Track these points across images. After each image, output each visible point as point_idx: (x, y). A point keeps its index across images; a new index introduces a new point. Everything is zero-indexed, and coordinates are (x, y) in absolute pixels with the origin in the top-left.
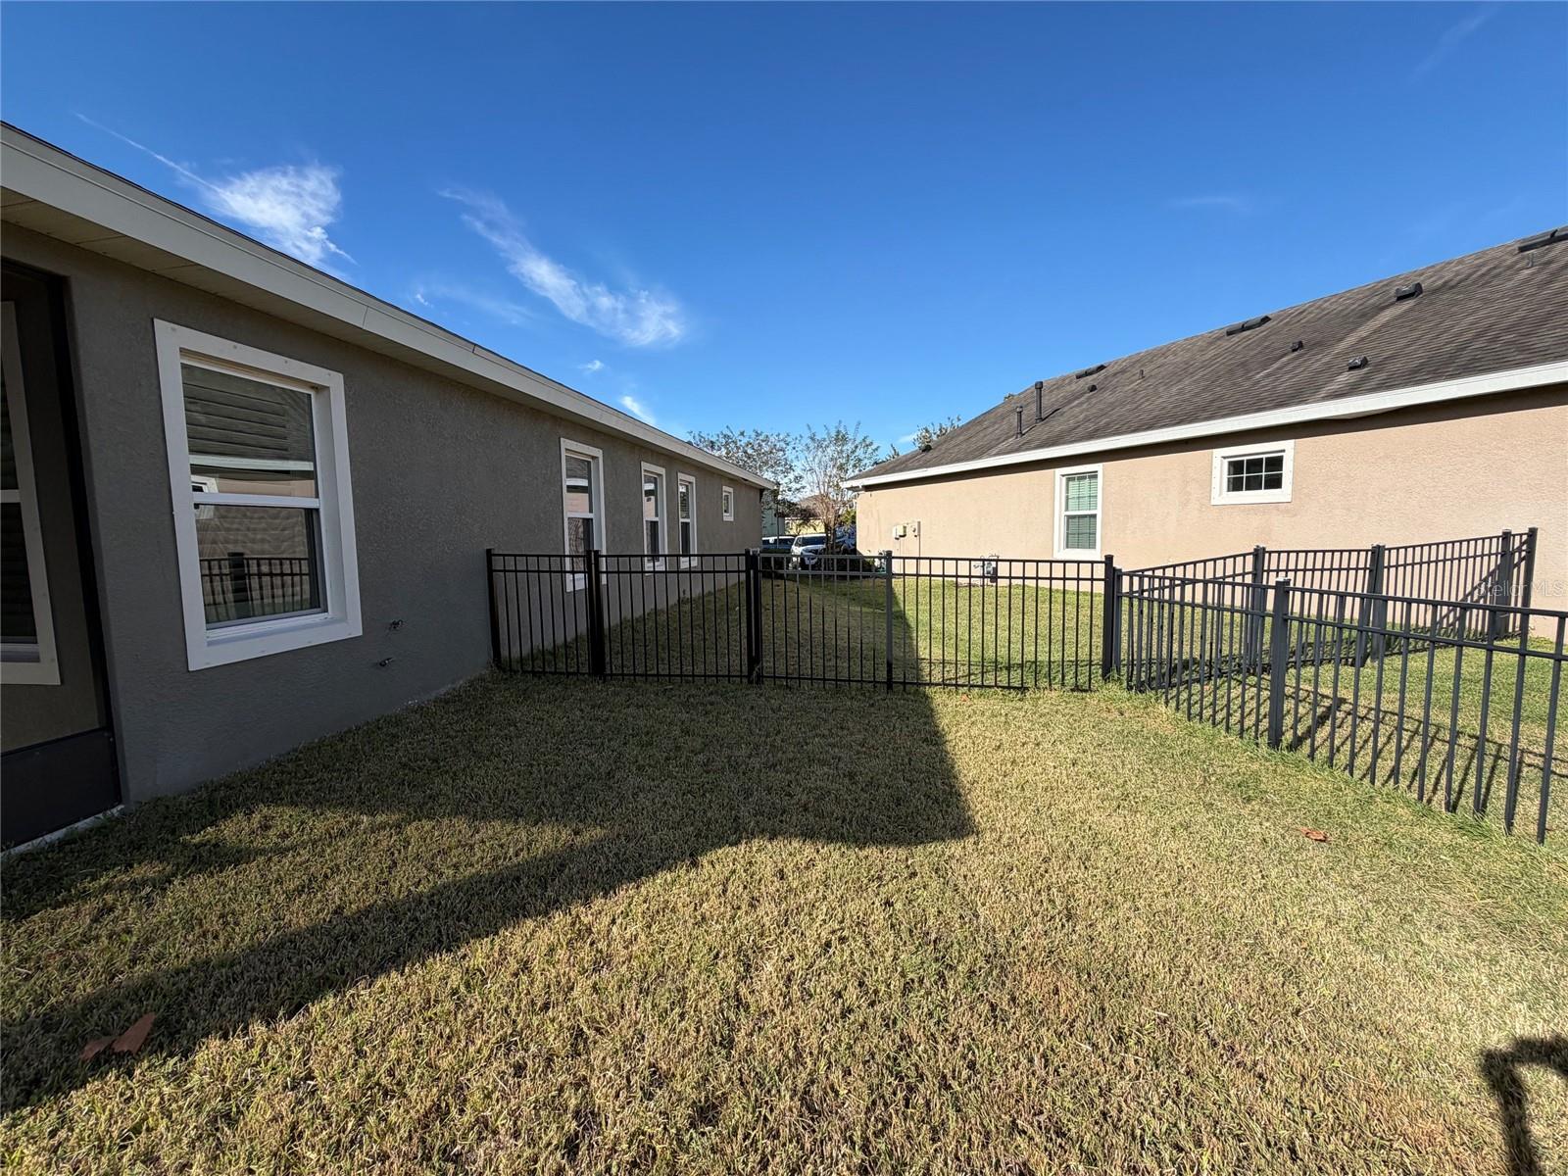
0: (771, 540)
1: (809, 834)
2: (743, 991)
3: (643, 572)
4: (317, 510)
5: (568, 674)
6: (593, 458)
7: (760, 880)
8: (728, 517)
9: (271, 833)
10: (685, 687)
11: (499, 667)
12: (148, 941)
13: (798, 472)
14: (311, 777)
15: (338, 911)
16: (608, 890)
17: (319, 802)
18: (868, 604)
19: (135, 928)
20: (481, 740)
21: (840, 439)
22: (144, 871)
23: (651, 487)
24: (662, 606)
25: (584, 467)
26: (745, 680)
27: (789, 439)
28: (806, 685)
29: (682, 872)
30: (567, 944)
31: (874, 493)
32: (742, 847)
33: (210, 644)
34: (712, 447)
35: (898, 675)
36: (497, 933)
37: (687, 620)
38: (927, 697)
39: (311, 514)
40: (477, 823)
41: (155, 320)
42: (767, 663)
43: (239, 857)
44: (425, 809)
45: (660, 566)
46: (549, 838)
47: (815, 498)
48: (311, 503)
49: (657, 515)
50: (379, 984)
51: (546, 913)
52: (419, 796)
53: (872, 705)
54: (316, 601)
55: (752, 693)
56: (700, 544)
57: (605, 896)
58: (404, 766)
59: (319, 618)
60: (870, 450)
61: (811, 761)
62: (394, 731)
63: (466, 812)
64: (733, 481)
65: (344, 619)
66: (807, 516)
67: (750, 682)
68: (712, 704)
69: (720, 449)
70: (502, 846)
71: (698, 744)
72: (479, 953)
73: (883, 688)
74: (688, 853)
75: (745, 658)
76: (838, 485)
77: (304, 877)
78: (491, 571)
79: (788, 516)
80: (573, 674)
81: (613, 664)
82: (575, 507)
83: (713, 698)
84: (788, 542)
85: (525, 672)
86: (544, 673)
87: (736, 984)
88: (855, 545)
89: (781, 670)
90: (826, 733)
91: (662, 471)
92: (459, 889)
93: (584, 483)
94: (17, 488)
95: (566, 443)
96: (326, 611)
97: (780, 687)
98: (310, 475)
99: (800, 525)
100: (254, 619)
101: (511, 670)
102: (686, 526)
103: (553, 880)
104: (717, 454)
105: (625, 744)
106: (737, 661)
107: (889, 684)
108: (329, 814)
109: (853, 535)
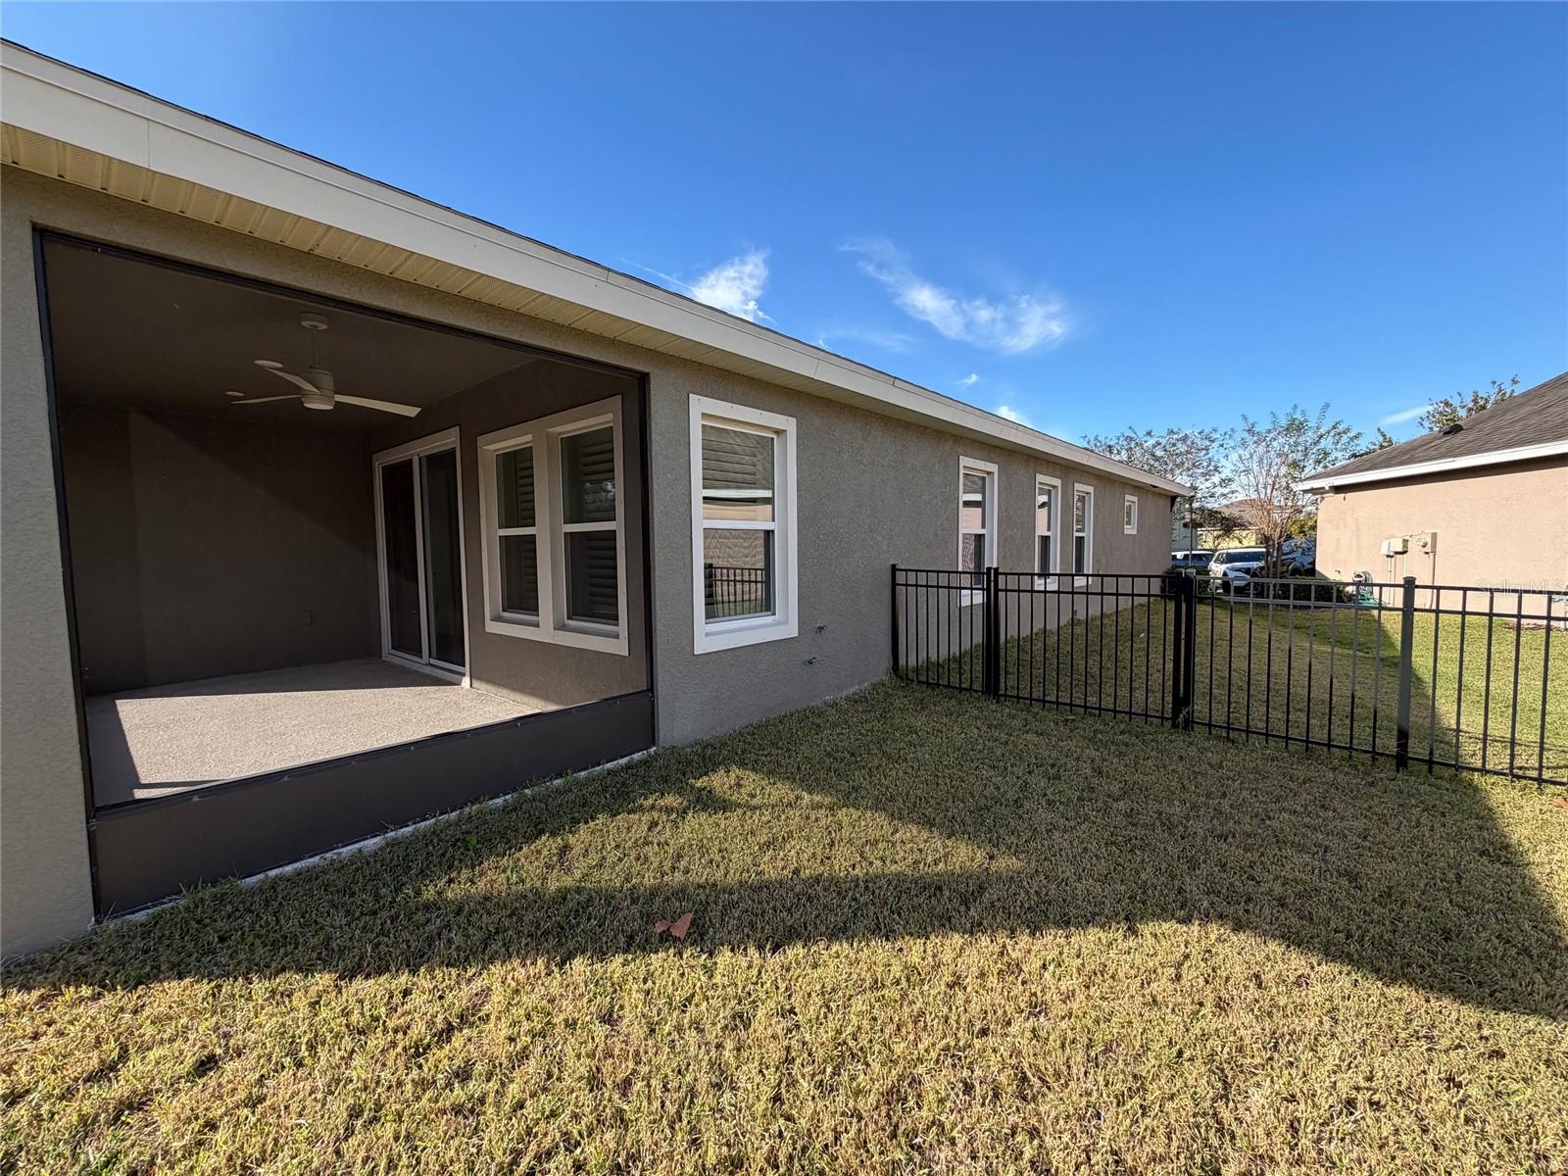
0: (1180, 555)
1: (1292, 939)
2: (1226, 1115)
3: (1032, 591)
4: (773, 531)
5: (961, 689)
6: (989, 473)
7: (1228, 979)
8: (1130, 530)
9: (743, 790)
10: (1091, 720)
11: (897, 674)
12: (679, 857)
13: (1226, 473)
14: (763, 749)
15: (796, 872)
16: (1035, 930)
17: (773, 772)
18: (1341, 643)
19: (672, 842)
20: (889, 743)
21: (1295, 427)
22: (671, 800)
23: (1044, 498)
24: (1052, 626)
25: (980, 484)
26: (1168, 724)
27: (1214, 436)
28: (1256, 741)
29: (1119, 935)
30: (998, 974)
31: (1348, 495)
32: (1195, 928)
33: (707, 635)
34: (1111, 452)
35: (1417, 748)
36: (928, 938)
37: (1080, 644)
38: (1476, 789)
39: (769, 534)
40: (896, 822)
41: (691, 395)
42: (1200, 707)
43: (725, 806)
44: (850, 798)
45: (1052, 584)
46: (964, 856)
47: (1251, 503)
48: (769, 526)
49: (1049, 530)
50: (834, 950)
51: (972, 934)
52: (844, 786)
53: (1372, 784)
54: (767, 605)
55: (1179, 740)
56: (1096, 560)
57: (1032, 934)
58: (829, 755)
59: (770, 619)
60: (1345, 439)
61: (1280, 843)
62: (818, 721)
63: (885, 810)
64: (1138, 488)
65: (785, 622)
66: (1228, 525)
67: (1175, 726)
68: (1127, 745)
69: (1119, 453)
70: (920, 850)
71: (1115, 788)
72: (916, 951)
73: (1391, 764)
74: (1123, 915)
75: (1169, 699)
76: (1288, 487)
77: (770, 835)
78: (894, 584)
79: (1201, 525)
80: (966, 689)
81: (1008, 682)
82: (970, 522)
83: (1125, 738)
84: (1204, 559)
85: (919, 682)
86: (938, 685)
87: (1214, 1101)
88: (1313, 563)
89: (1219, 717)
90: (1299, 809)
91: (1057, 482)
92: (889, 882)
93: (977, 497)
94: (615, 520)
95: (964, 461)
96: (774, 614)
97: (1218, 738)
98: (769, 501)
99: (1218, 537)
100: (718, 619)
101: (908, 679)
102: (1080, 540)
103: (975, 901)
104: (1117, 458)
105: (1030, 772)
106: (1160, 700)
107: (1402, 760)
108: (779, 785)
109: (1310, 549)
